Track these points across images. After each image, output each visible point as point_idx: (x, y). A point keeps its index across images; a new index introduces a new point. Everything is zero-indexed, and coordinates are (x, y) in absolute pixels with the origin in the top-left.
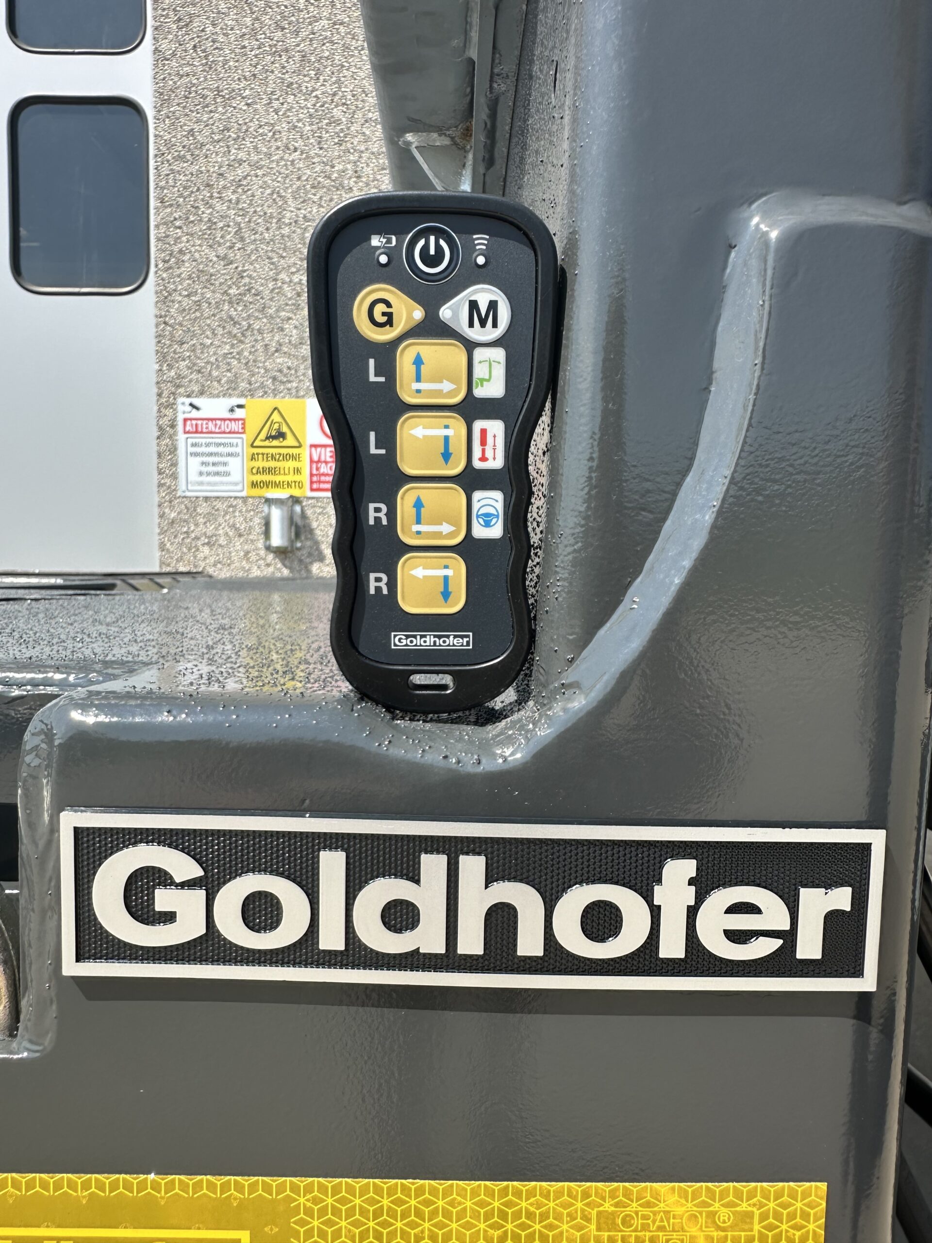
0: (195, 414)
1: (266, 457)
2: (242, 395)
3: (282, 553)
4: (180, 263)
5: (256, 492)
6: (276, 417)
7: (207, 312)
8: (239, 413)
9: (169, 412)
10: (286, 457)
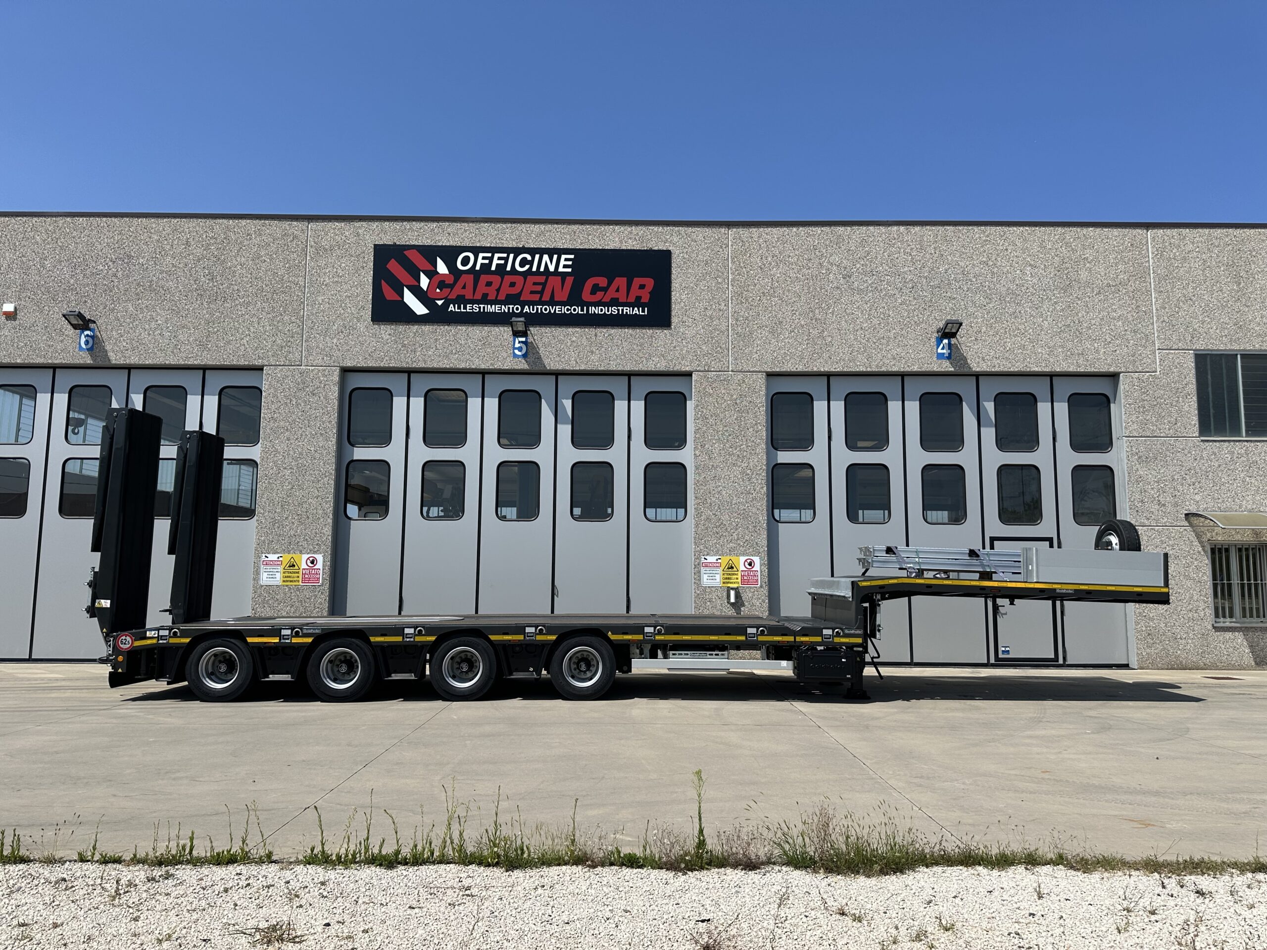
0: (705, 561)
1: (728, 574)
2: (720, 555)
3: (732, 604)
4: (702, 515)
5: (725, 585)
6: (730, 562)
7: (709, 530)
8: (719, 561)
9: (698, 561)
10: (733, 574)
